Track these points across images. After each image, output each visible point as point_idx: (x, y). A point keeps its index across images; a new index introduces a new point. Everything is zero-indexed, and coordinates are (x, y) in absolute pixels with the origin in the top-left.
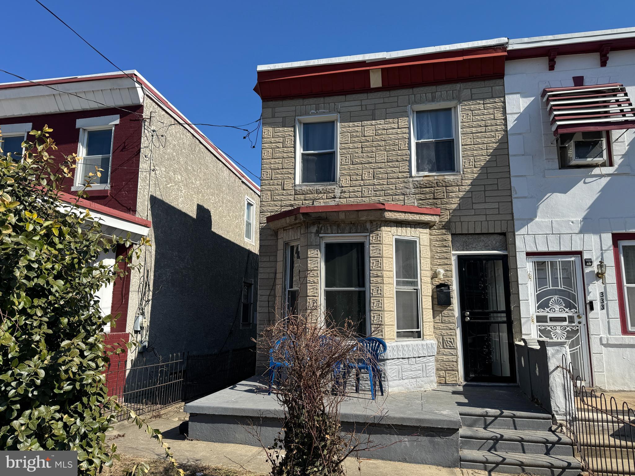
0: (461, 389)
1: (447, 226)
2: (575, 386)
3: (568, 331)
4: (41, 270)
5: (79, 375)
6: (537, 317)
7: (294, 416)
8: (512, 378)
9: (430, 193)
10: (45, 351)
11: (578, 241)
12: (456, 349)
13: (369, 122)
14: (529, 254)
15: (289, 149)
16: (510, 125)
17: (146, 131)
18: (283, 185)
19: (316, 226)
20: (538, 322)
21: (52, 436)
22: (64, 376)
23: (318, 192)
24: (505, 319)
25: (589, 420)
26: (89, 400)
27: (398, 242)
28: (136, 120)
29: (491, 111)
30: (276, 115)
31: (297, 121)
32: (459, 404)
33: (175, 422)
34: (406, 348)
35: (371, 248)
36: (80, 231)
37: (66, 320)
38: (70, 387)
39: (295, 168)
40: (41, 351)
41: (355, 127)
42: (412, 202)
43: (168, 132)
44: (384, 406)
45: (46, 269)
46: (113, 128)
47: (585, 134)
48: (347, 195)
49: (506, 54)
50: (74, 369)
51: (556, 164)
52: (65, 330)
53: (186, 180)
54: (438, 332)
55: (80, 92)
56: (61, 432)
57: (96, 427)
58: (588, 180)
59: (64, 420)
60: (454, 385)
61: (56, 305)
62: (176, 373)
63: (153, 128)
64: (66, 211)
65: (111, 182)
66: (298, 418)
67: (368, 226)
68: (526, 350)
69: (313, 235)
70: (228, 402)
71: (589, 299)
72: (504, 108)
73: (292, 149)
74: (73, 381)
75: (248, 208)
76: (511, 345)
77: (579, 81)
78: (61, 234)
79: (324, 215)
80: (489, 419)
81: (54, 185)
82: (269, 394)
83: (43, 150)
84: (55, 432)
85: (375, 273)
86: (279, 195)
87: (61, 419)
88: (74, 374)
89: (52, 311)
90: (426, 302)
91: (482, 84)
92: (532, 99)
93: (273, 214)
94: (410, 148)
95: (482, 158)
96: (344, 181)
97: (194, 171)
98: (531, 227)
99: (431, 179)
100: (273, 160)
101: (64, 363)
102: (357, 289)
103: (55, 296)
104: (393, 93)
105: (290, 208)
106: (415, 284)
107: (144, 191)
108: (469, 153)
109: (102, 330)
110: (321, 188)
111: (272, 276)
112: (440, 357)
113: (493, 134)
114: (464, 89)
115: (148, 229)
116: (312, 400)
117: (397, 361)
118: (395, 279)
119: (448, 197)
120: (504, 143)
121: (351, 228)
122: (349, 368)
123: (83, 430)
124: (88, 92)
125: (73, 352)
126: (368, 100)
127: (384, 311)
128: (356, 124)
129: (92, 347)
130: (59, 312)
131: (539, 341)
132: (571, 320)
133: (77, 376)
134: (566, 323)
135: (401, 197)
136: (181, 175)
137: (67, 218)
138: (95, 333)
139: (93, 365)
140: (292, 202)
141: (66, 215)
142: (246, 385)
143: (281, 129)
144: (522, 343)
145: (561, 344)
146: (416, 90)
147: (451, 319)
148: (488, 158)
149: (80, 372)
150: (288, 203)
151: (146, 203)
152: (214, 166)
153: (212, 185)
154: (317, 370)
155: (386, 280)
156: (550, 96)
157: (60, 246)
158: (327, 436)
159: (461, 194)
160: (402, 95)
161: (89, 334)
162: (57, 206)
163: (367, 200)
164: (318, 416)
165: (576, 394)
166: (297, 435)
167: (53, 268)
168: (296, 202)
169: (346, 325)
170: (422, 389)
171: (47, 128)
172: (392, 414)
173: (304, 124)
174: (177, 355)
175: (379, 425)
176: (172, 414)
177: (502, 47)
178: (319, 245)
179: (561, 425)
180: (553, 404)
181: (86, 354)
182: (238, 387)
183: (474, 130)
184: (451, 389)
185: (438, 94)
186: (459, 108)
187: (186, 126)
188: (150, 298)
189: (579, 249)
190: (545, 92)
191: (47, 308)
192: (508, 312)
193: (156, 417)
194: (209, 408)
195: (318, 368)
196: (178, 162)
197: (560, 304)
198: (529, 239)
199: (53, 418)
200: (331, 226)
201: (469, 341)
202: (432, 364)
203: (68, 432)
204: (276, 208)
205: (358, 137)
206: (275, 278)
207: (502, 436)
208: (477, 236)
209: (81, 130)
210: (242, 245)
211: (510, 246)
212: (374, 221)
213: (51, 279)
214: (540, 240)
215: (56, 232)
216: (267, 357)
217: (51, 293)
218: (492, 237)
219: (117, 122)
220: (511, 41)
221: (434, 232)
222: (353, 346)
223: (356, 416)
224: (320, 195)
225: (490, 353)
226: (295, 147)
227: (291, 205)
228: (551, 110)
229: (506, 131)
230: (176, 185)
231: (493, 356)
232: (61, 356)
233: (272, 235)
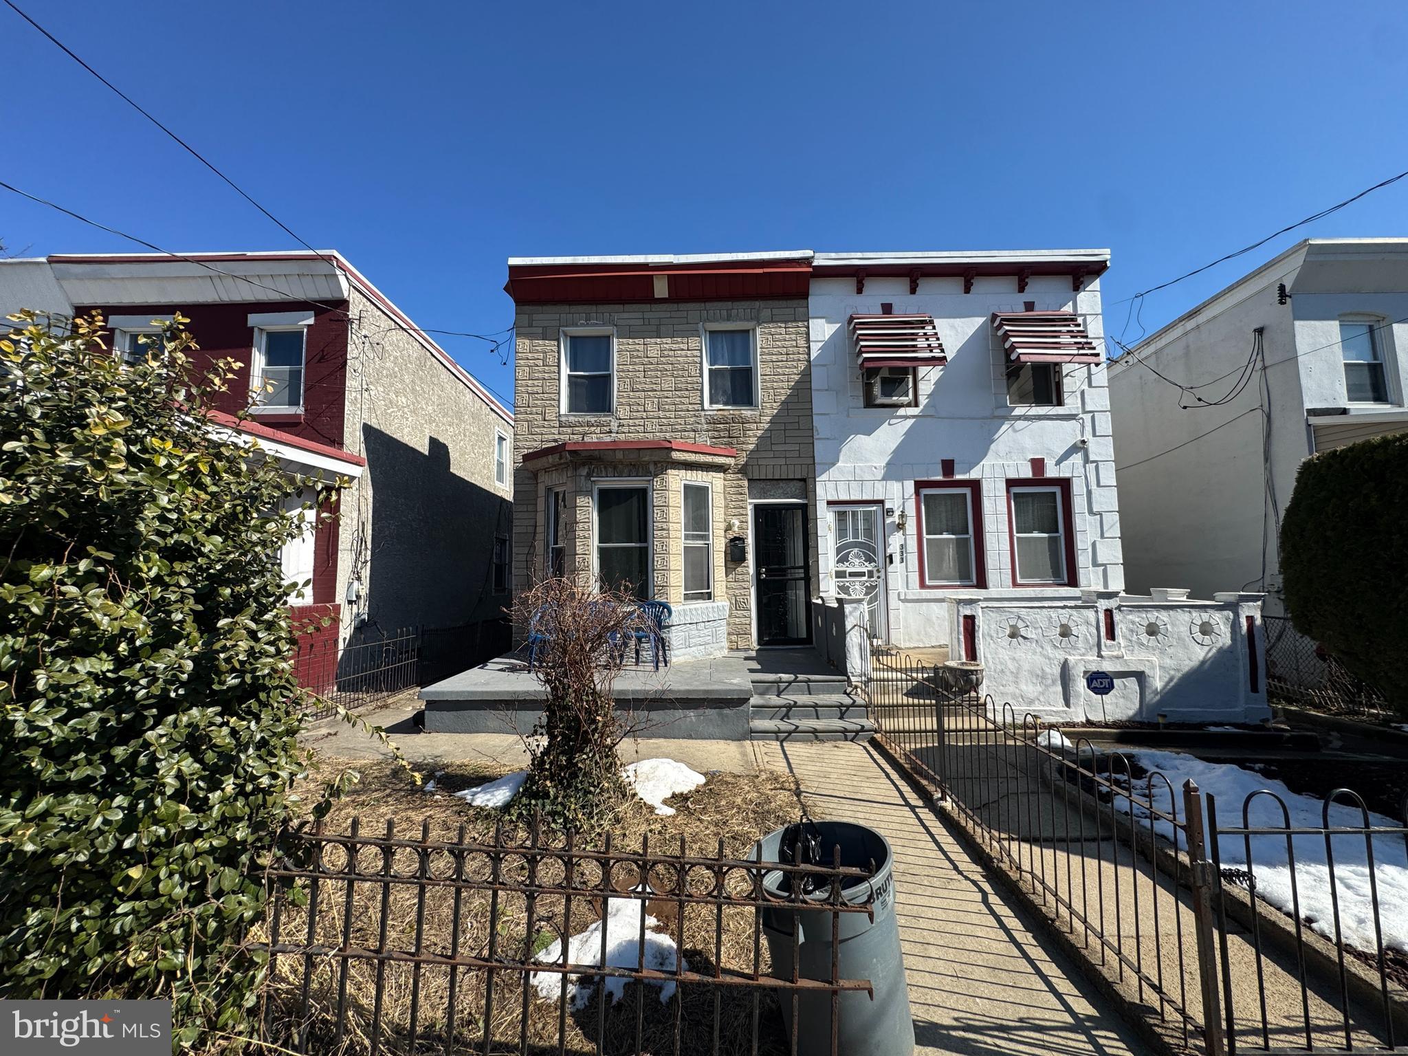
0: (754, 654)
1: (743, 470)
2: (872, 645)
3: (867, 587)
4: (184, 523)
5: (251, 664)
6: (836, 572)
7: (558, 698)
8: (808, 640)
9: (726, 430)
10: (196, 634)
11: (881, 489)
12: (750, 610)
13: (653, 340)
14: (829, 503)
15: (552, 368)
16: (814, 355)
17: (354, 336)
18: (543, 414)
19: (587, 467)
20: (836, 577)
21: (213, 747)
22: (224, 666)
23: (589, 425)
24: (803, 575)
25: (884, 680)
26: (268, 696)
27: (687, 488)
28: (338, 320)
29: (793, 337)
30: (534, 323)
31: (561, 333)
32: (752, 671)
33: (408, 712)
34: (694, 612)
35: (655, 496)
36: (244, 467)
37: (228, 591)
38: (237, 681)
39: (559, 393)
40: (189, 634)
41: (636, 344)
42: (704, 440)
43: (386, 339)
44: (667, 679)
45: (191, 521)
46: (305, 330)
47: (892, 369)
48: (626, 429)
49: (811, 270)
50: (242, 657)
51: (861, 402)
52: (228, 604)
53: (413, 404)
54: (731, 592)
55: (252, 276)
56: (227, 741)
57: (280, 730)
58: (893, 421)
59: (231, 725)
60: (746, 650)
61: (212, 571)
62: (407, 652)
63: (364, 332)
64: (221, 439)
65: (304, 403)
66: (563, 698)
67: (652, 468)
68: (824, 608)
69: (583, 478)
70: (476, 684)
71: (889, 551)
72: (808, 334)
73: (556, 369)
74: (241, 673)
75: (500, 443)
76: (809, 604)
77: (887, 309)
78: (214, 472)
79: (597, 453)
80: (783, 685)
81: (198, 401)
82: (529, 672)
83: (175, 349)
84: (218, 741)
85: (659, 525)
86: (538, 427)
87: (227, 724)
88: (242, 663)
89: (206, 579)
90: (718, 559)
91: (783, 303)
92: (838, 325)
93: (531, 451)
94: (701, 376)
95: (782, 391)
96: (622, 412)
97: (424, 392)
98: (833, 473)
99: (726, 413)
100: (530, 382)
101: (224, 649)
102: (638, 545)
103: (208, 557)
104: (683, 306)
105: (554, 444)
106: (706, 537)
107: (354, 418)
108: (769, 385)
109: (285, 603)
110: (593, 420)
111: (531, 529)
112: (732, 620)
113: (795, 363)
114: (766, 309)
115: (361, 468)
116: (580, 676)
117: (683, 627)
118: (683, 532)
119: (744, 436)
120: (806, 375)
121: (630, 471)
122: (626, 637)
123: (258, 737)
124: (266, 276)
125: (237, 634)
126: (654, 313)
127: (669, 570)
128: (637, 341)
129: (270, 626)
130: (218, 580)
131: (837, 599)
132: (871, 574)
133: (247, 666)
134: (865, 578)
135: (692, 434)
136: (406, 397)
137: (223, 449)
138: (275, 607)
139: (272, 649)
140: (556, 437)
141: (221, 445)
142: (500, 663)
143: (541, 342)
144: (820, 601)
145: (859, 601)
146: (709, 305)
147: (745, 577)
148: (789, 392)
149: (251, 660)
150: (551, 437)
151: (358, 434)
152: (452, 388)
153: (450, 412)
154: (586, 643)
155: (672, 534)
156: (857, 324)
157: (214, 489)
158: (599, 718)
159: (759, 433)
160: (693, 310)
161: (263, 609)
162: (208, 432)
163: (650, 436)
164: (587, 695)
165: (873, 653)
166: (561, 719)
167: (204, 519)
168: (562, 437)
169: (622, 588)
170: (712, 657)
171: (180, 317)
172: (675, 687)
173: (571, 337)
174: (408, 630)
175: (661, 700)
176: (403, 702)
177: (807, 261)
178: (591, 491)
179: (856, 687)
180: (849, 666)
181: (260, 635)
182: (490, 666)
183: (774, 358)
184: (743, 654)
185: (734, 312)
186: (758, 331)
187: (411, 332)
188: (369, 558)
189: (880, 498)
190: (851, 319)
191: (196, 574)
192: (806, 567)
193: (381, 707)
194: (452, 693)
195: (586, 641)
196: (402, 381)
197: (860, 558)
198: (830, 485)
199: (211, 724)
200: (605, 468)
201: (764, 601)
202: (723, 629)
203: (237, 740)
204: (535, 444)
205: (640, 357)
206: (535, 533)
207: (795, 703)
208: (775, 482)
209: (256, 330)
210: (492, 491)
211: (810, 494)
212: (660, 462)
213: (200, 534)
214: (842, 486)
215: (204, 469)
216: (524, 629)
217: (202, 554)
218: (792, 484)
219: (311, 321)
220: (817, 255)
221: (729, 476)
222: (631, 613)
223: (634, 692)
224: (593, 429)
225: (785, 613)
226: (559, 366)
227: (555, 441)
228: (858, 340)
229: (809, 361)
230: (399, 410)
231: (789, 617)
232: (219, 640)
233: (529, 478)
